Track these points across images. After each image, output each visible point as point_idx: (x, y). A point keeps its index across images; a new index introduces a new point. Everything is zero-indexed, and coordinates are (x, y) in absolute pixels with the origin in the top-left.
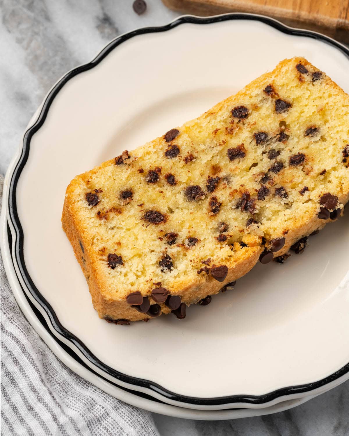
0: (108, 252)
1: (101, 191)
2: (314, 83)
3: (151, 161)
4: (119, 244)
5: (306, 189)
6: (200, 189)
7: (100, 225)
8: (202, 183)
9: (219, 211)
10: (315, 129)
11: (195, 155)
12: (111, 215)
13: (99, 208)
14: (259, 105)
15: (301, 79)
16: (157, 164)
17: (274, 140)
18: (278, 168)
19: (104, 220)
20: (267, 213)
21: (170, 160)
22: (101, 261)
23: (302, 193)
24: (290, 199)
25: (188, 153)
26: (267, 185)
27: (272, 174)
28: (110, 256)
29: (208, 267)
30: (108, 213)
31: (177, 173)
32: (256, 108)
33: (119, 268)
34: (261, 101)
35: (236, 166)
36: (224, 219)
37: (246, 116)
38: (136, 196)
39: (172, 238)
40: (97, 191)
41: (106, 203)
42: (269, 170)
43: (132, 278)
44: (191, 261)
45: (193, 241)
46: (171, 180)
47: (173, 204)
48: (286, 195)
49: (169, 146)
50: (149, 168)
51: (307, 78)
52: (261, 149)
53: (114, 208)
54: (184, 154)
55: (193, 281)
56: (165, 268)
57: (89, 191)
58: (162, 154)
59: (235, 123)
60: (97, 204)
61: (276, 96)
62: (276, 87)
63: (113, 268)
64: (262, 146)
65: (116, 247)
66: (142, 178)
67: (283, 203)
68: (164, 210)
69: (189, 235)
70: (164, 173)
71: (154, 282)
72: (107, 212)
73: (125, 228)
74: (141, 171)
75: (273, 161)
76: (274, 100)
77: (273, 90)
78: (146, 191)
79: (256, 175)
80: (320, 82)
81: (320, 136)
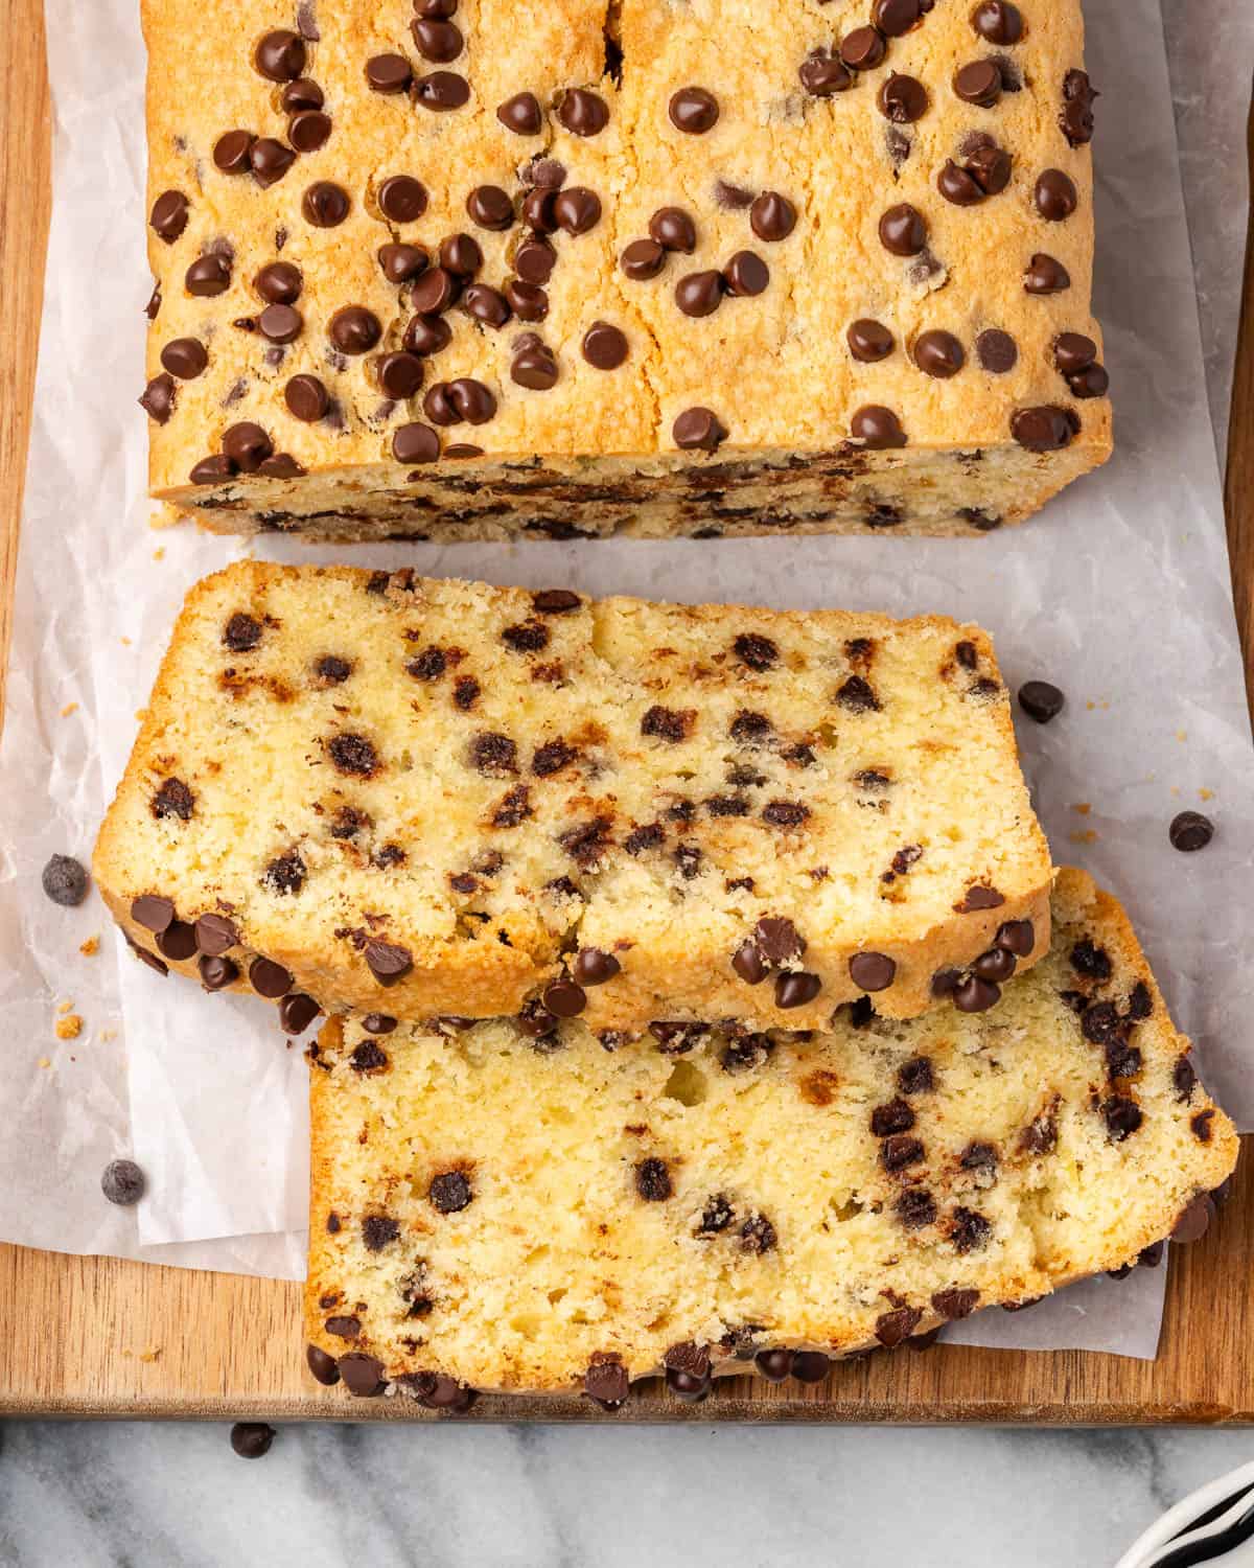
0: (176, 772)
1: (277, 626)
2: (969, 697)
3: (455, 627)
4: (216, 768)
5: (749, 884)
6: (514, 752)
7: (213, 701)
8: (529, 740)
9: (513, 824)
10: (885, 780)
11: (571, 675)
12: (258, 694)
13: (240, 661)
14: (809, 664)
15: (945, 672)
16: (463, 643)
17: (773, 748)
18: (728, 807)
19: (229, 695)
20: (618, 886)
21: (501, 650)
22: (144, 785)
23: (732, 885)
24: (695, 885)
25: (558, 659)
26: (671, 830)
27: (703, 813)
28: (172, 783)
29: (369, 932)
30: (251, 685)
31: (492, 690)
32: (799, 663)
33: (171, 824)
34: (823, 659)
35: (641, 749)
36: (507, 848)
37: (760, 667)
38: (352, 685)
39: (350, 823)
40: (268, 619)
41: (267, 659)
42: (706, 801)
43: (179, 862)
44: (341, 896)
45: (394, 855)
46: (467, 695)
47: (422, 751)
48: (690, 873)
49: (529, 621)
50: (436, 640)
51: (962, 677)
52: (730, 748)
53: (274, 682)
54: (546, 658)
55: (308, 945)
56: (272, 880)
57: (248, 609)
58: (496, 626)
59: (725, 663)
60: (245, 649)
61: (863, 669)
62: (880, 655)
63: (159, 815)
64: (735, 745)
65: (203, 770)
66: (401, 652)
67: (669, 883)
68: (390, 750)
69: (395, 837)
70: (464, 668)
71: (222, 897)
72: (251, 680)
73: (261, 740)
74: (413, 635)
75: (733, 788)
76: (852, 673)
77: (869, 655)
78: (386, 685)
79: (661, 791)
80: (982, 701)
81: (881, 798)
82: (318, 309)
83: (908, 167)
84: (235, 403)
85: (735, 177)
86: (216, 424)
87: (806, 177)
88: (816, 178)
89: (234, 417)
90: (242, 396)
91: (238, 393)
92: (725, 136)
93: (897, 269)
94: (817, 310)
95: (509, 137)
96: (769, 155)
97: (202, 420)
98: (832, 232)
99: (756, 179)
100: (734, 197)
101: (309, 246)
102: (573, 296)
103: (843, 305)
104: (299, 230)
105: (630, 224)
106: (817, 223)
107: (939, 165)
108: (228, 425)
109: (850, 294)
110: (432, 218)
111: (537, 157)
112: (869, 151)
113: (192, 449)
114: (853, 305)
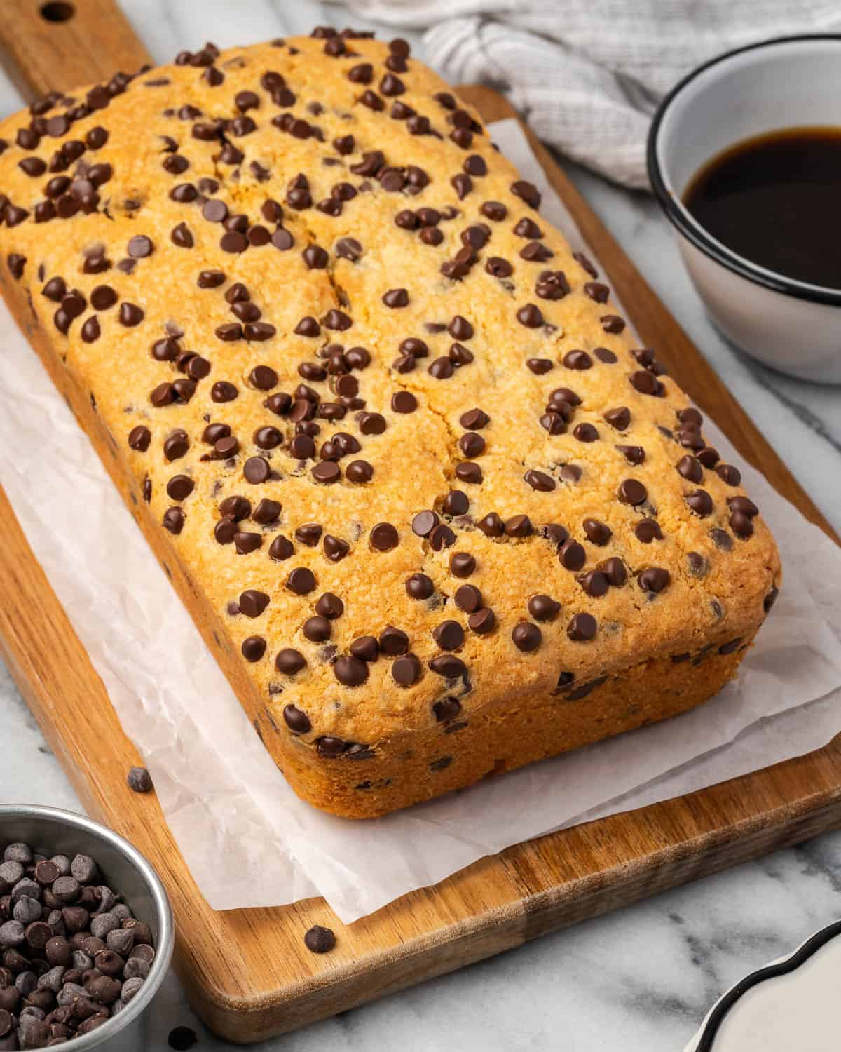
82: (243, 435)
83: (517, 293)
84: (219, 491)
85: (432, 318)
86: (213, 506)
87: (468, 310)
88: (473, 308)
89: (221, 498)
90: (221, 487)
91: (218, 486)
92: (417, 306)
93: (536, 334)
94: (505, 361)
95: (305, 340)
96: (445, 306)
97: (203, 507)
98: (495, 327)
99: (444, 317)
100: (437, 328)
101: (223, 414)
102: (375, 391)
103: (518, 356)
104: (215, 409)
105: (390, 354)
106: (484, 327)
107: (533, 288)
108: (220, 503)
109: (517, 349)
110: (283, 383)
111: (325, 345)
112: (494, 292)
113: (205, 524)
114: (522, 354)
